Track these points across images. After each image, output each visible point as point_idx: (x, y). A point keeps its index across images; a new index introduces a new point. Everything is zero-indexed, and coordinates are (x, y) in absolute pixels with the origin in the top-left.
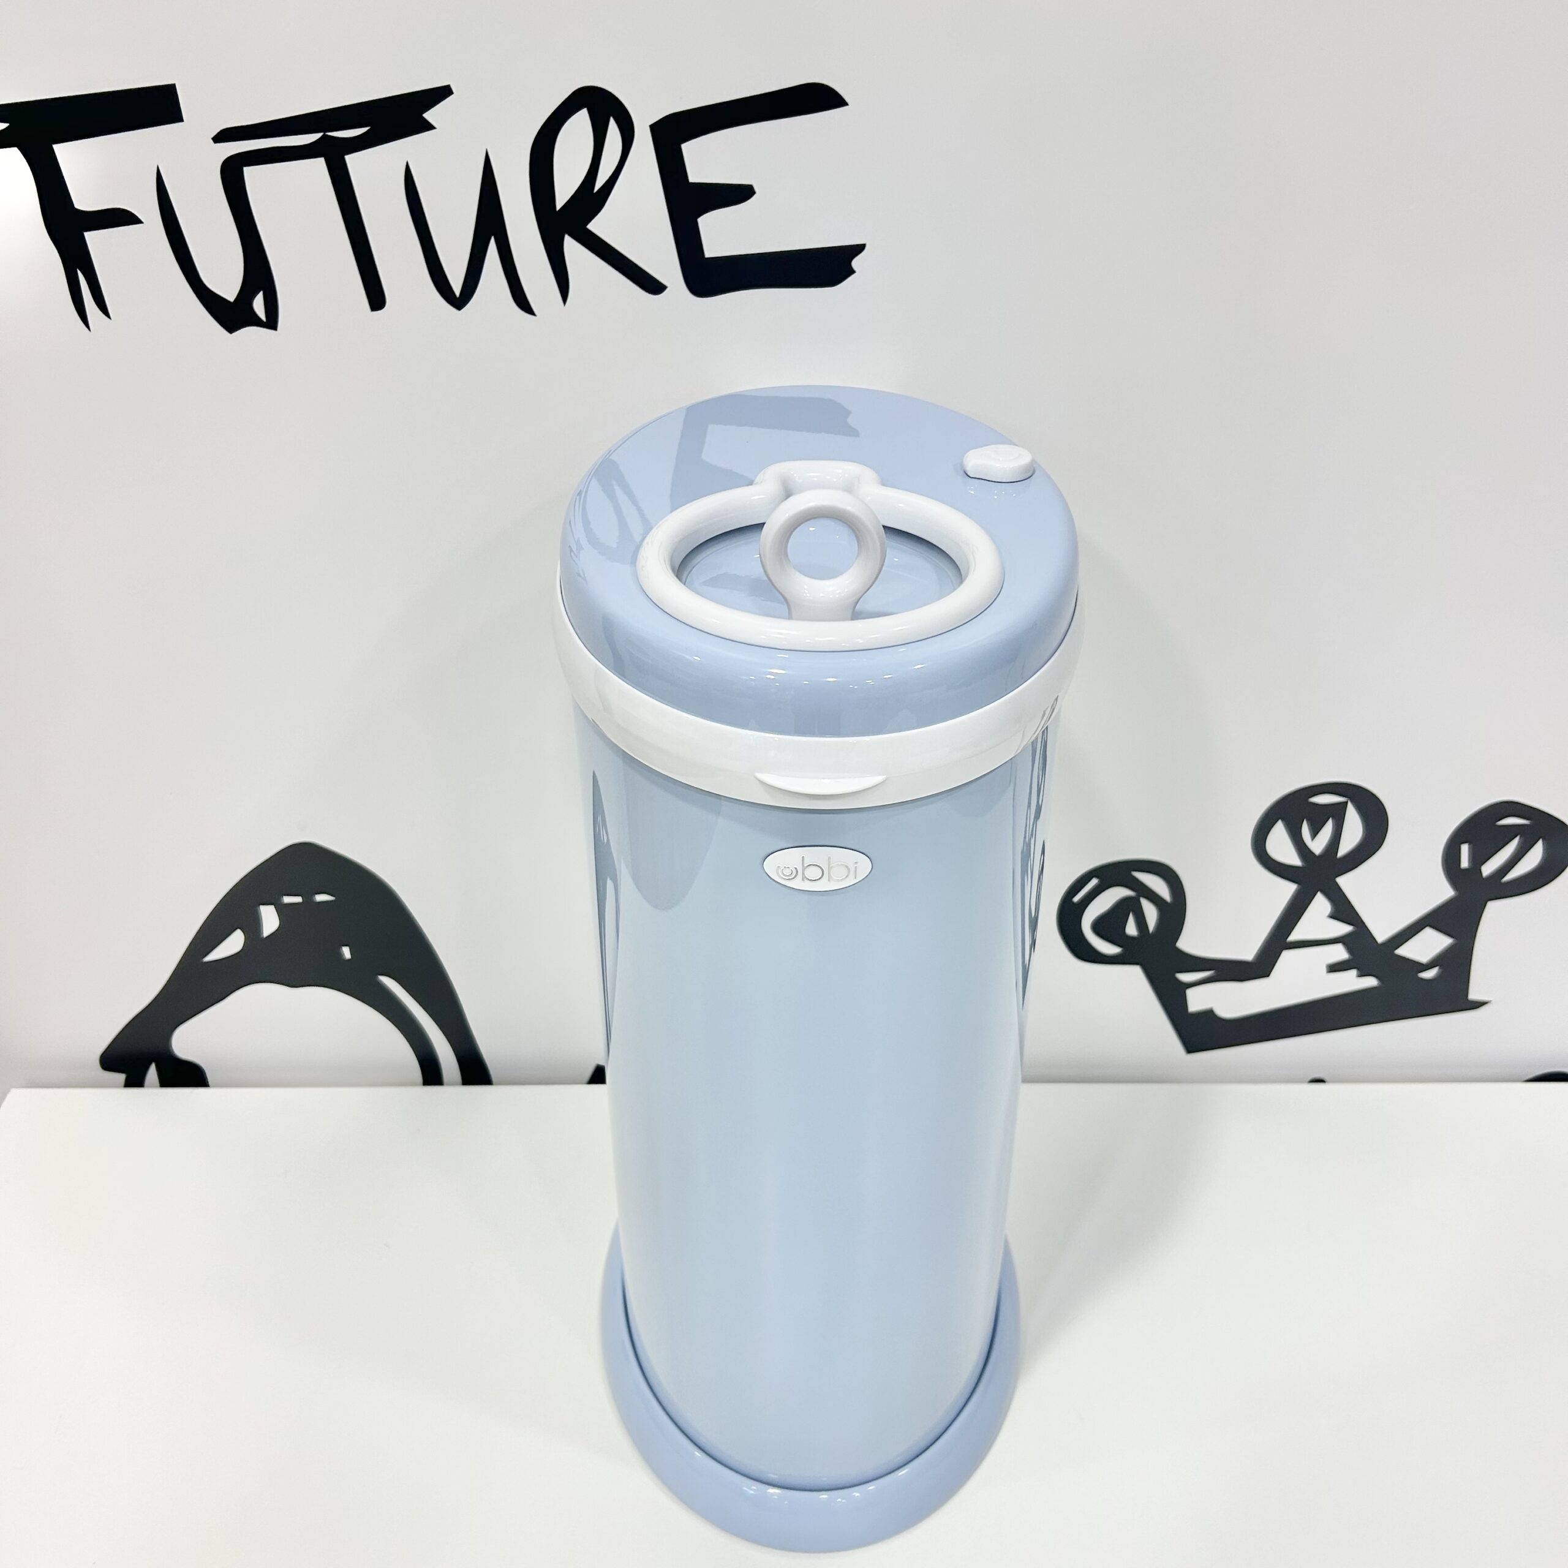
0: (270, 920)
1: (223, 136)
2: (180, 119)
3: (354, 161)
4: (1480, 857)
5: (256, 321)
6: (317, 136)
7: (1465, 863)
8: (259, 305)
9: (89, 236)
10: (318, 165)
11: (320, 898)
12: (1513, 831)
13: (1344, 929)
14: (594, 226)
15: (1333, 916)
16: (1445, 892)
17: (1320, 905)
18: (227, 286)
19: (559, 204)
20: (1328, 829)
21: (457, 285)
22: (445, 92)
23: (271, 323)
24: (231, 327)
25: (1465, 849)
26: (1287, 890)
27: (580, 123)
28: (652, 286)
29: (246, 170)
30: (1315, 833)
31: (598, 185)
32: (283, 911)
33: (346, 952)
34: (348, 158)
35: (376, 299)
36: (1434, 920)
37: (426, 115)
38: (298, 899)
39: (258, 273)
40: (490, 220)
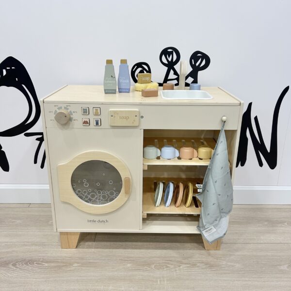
0: (5, 72)
4: (195, 62)
7: (193, 63)
12: (200, 57)
13: (176, 77)
15: (174, 74)
16: (191, 69)
17: (172, 72)
20: (171, 56)
25: (193, 60)
26: (166, 68)
30: (169, 57)
32: (7, 70)
33: (17, 79)
36: (190, 75)
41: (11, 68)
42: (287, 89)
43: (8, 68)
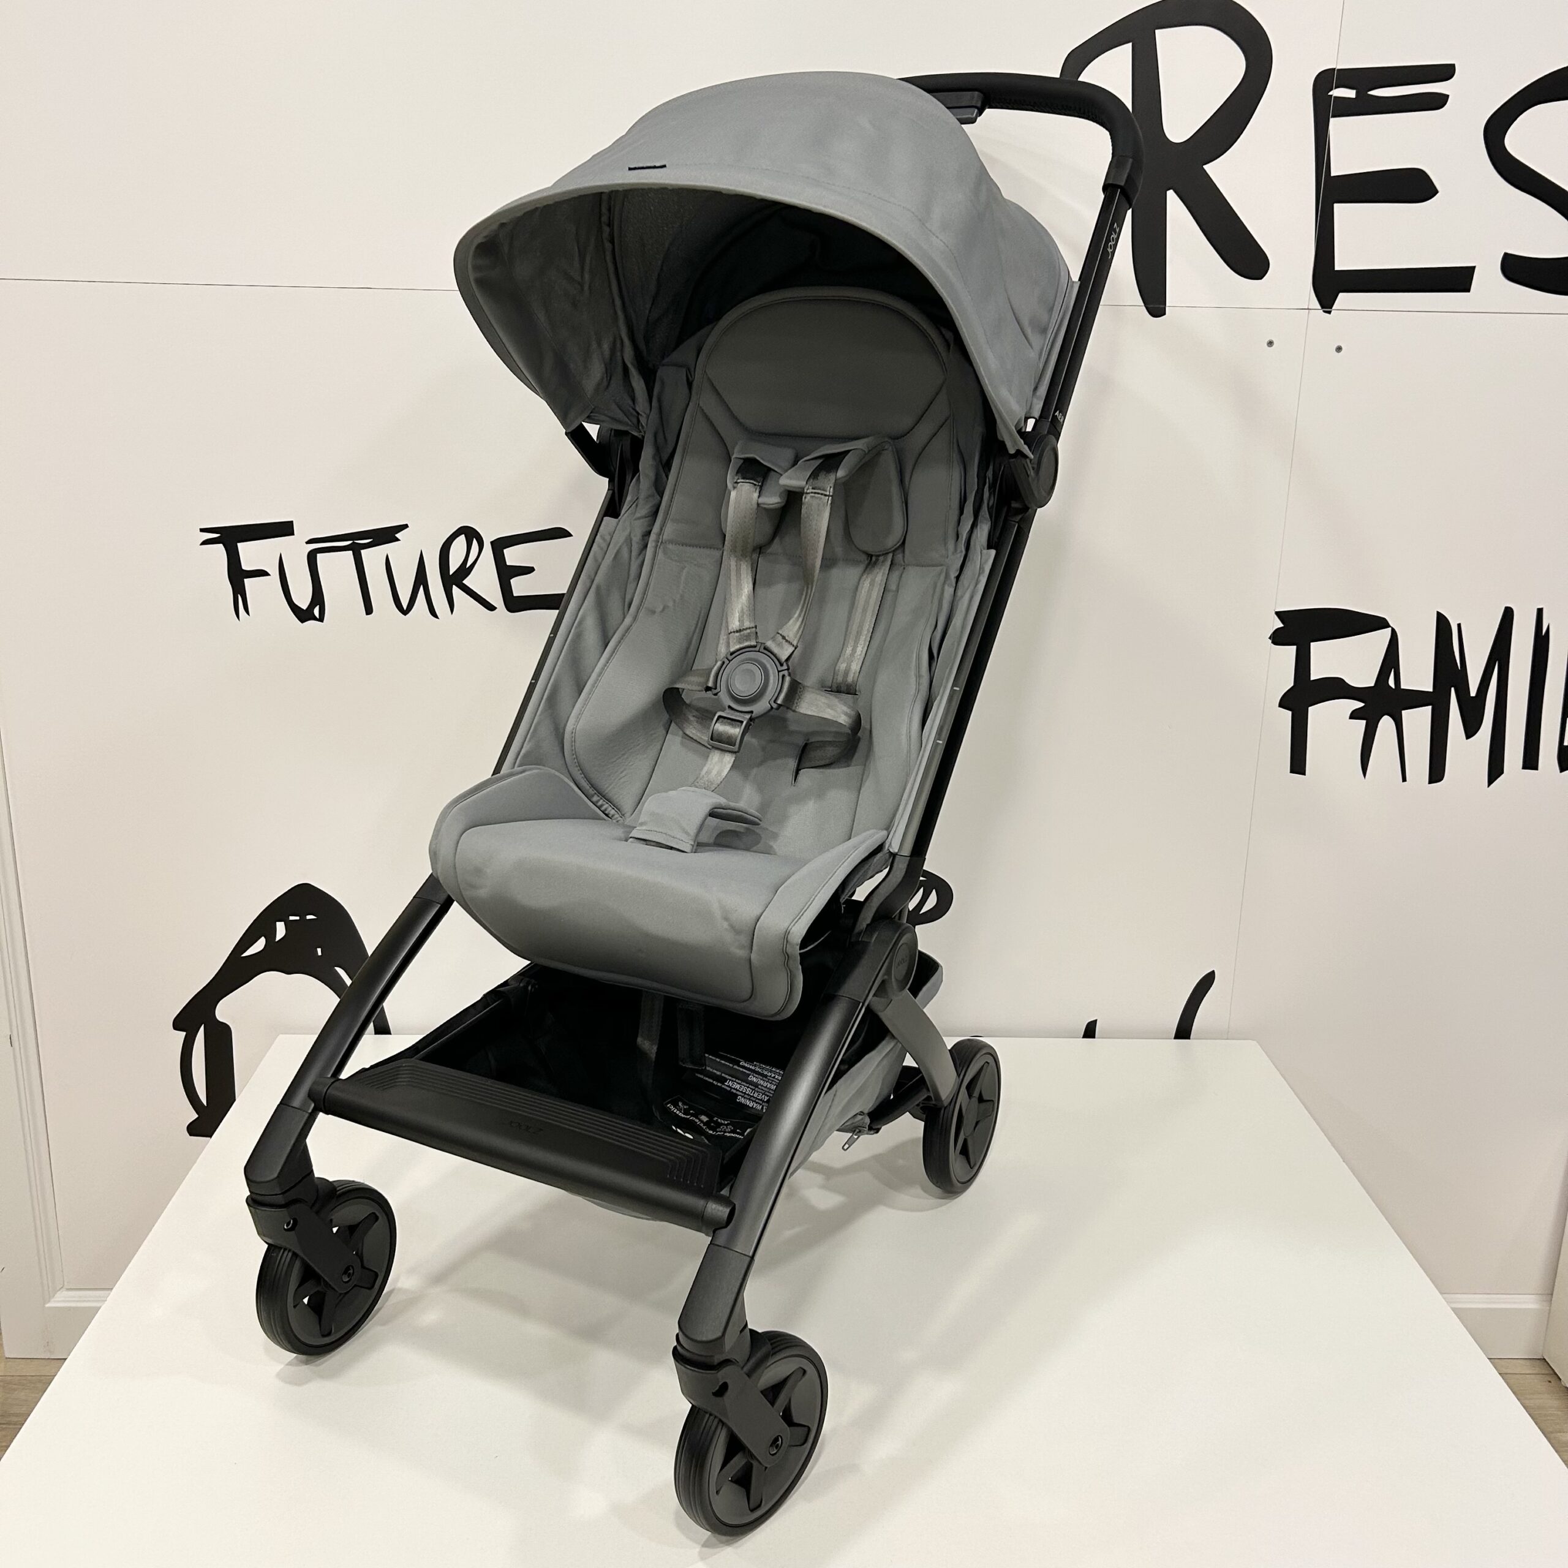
0: (280, 931)
1: (310, 542)
2: (292, 534)
3: (364, 553)
5: (315, 619)
6: (349, 542)
8: (316, 611)
9: (246, 580)
10: (349, 554)
11: (309, 917)
14: (465, 582)
18: (303, 603)
19: (451, 573)
21: (405, 604)
22: (406, 526)
23: (321, 619)
24: (302, 621)
27: (462, 540)
28: (491, 608)
29: (319, 556)
31: (468, 565)
32: (288, 925)
33: (319, 950)
34: (362, 551)
35: (369, 610)
37: (396, 535)
38: (298, 918)
39: (318, 597)
40: (421, 579)
41: (303, 919)
42: (1208, 981)
43: (292, 918)
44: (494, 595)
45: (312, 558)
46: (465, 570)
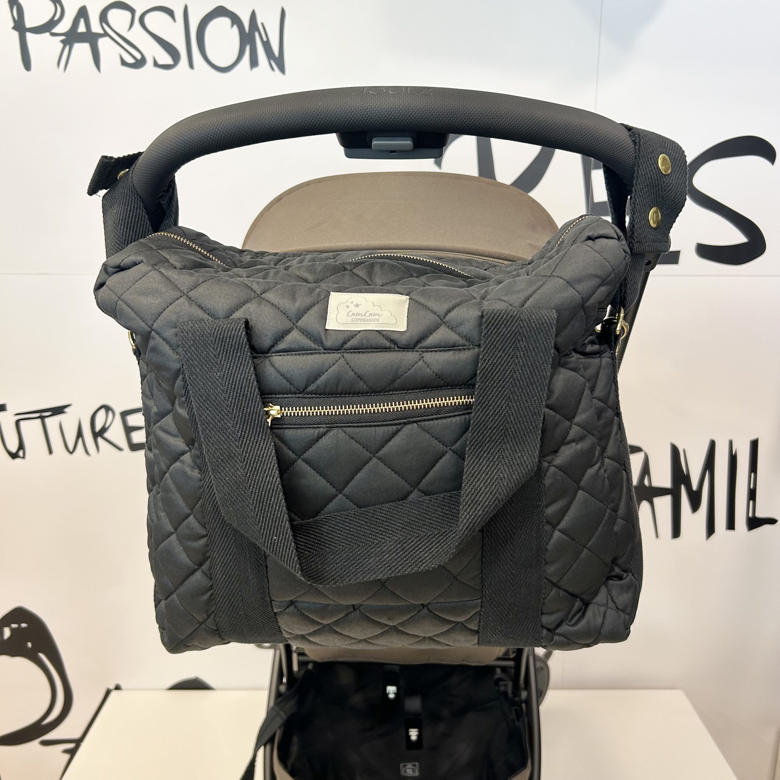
0: (7, 633)
5: (20, 457)
8: (21, 453)
11: (24, 625)
21: (71, 448)
32: (11, 630)
38: (16, 626)
39: (21, 446)
40: (80, 434)
41: (20, 625)
43: (13, 626)
44: (123, 443)
45: (17, 423)
46: (104, 429)
